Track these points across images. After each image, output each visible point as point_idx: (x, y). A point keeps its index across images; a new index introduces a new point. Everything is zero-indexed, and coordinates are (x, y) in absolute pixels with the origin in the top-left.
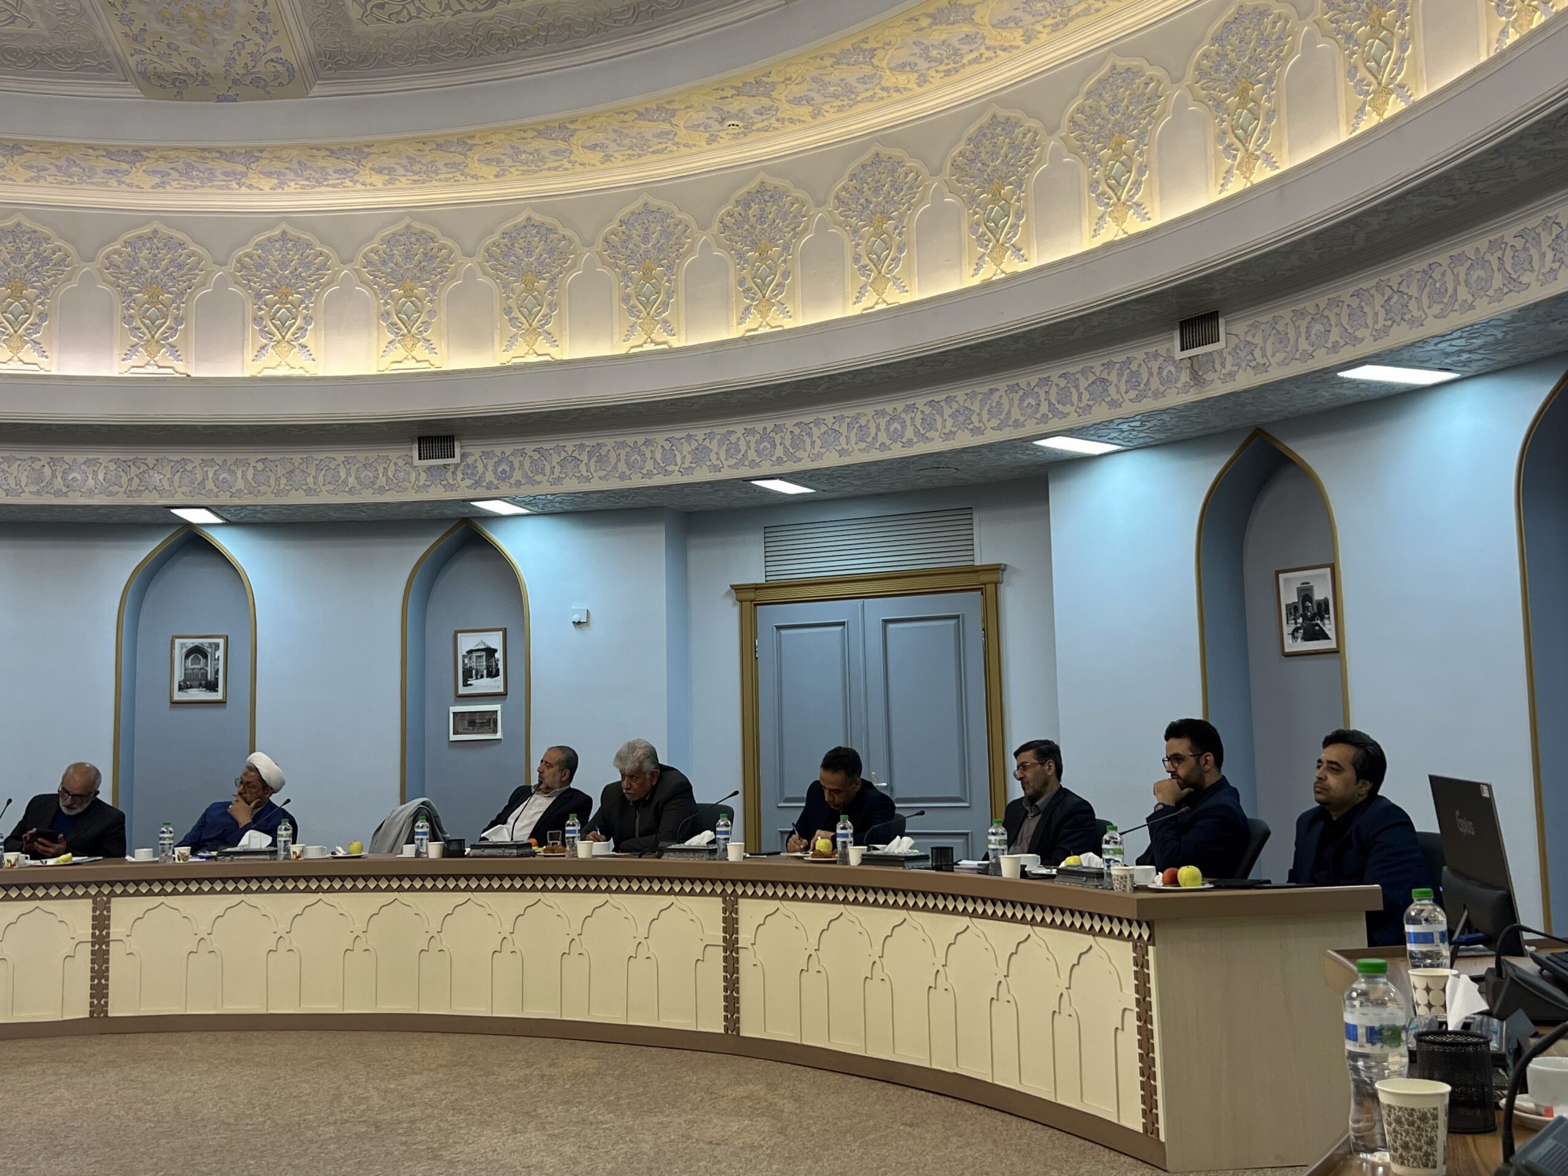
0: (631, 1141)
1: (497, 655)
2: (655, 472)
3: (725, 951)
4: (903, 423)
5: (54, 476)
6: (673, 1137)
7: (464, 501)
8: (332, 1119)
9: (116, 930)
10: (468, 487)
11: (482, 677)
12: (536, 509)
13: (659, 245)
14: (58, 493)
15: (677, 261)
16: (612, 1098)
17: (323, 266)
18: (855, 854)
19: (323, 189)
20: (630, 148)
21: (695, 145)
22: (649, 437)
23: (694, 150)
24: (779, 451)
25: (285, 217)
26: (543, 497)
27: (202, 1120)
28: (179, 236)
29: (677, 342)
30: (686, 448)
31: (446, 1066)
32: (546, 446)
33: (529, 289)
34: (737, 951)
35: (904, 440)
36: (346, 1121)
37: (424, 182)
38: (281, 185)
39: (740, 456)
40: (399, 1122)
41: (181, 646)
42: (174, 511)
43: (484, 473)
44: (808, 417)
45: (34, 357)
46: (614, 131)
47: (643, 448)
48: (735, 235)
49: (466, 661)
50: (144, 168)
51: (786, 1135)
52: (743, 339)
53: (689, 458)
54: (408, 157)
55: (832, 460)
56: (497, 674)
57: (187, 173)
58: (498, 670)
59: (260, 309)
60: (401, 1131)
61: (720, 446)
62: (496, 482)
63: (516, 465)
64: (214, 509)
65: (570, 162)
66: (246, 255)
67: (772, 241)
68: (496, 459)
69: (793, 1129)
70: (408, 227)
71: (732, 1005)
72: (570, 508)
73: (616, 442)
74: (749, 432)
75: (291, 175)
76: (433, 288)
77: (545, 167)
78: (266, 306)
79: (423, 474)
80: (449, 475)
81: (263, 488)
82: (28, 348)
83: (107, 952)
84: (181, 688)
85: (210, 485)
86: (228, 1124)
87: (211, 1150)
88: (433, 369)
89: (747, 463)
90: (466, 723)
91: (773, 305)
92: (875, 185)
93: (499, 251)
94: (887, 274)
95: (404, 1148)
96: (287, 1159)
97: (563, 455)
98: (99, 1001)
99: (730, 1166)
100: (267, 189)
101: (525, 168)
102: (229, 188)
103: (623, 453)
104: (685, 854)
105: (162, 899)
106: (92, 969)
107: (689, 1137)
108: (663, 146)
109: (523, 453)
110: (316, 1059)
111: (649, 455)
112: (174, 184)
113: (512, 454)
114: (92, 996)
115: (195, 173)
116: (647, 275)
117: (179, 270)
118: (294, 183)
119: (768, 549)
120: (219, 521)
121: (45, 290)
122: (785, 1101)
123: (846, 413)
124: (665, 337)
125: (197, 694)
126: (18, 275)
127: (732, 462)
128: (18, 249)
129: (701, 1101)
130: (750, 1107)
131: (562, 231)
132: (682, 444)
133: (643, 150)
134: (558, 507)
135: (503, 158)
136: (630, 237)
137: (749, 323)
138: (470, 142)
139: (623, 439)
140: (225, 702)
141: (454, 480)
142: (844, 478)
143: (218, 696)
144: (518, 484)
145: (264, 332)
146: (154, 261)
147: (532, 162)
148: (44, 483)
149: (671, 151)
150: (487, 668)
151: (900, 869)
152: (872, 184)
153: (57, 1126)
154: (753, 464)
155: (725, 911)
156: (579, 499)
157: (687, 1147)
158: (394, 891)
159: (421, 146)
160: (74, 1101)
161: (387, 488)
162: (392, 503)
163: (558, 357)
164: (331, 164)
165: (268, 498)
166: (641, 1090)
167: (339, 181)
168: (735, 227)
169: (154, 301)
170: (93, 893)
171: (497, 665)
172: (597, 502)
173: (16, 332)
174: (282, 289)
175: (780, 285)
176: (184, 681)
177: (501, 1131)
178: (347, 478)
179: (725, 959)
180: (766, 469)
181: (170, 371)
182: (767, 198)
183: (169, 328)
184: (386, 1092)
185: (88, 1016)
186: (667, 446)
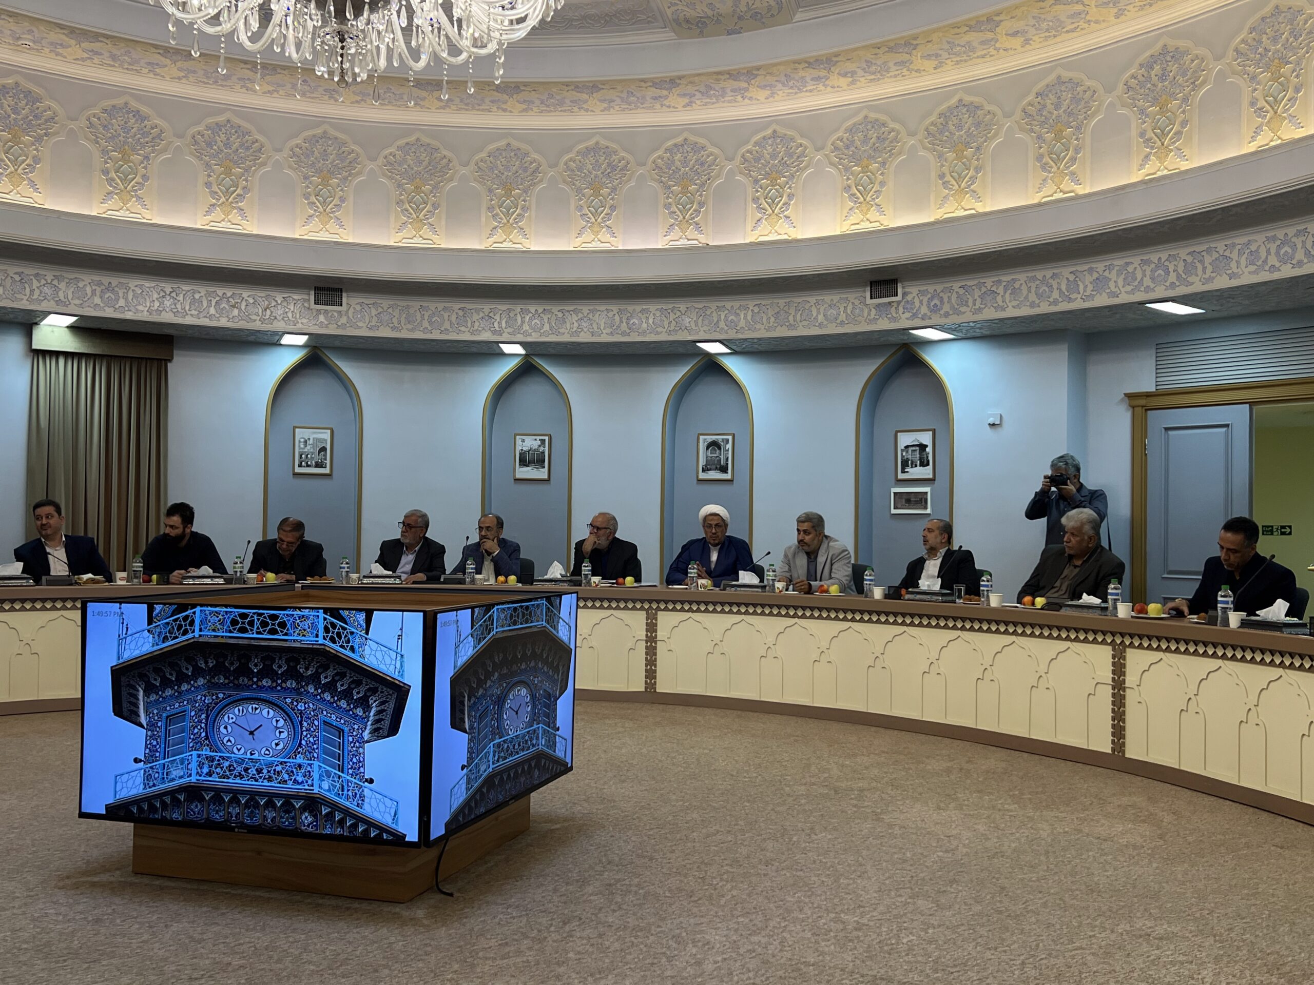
0: (1031, 828)
1: (927, 450)
2: (1060, 300)
3: (1113, 688)
4: (1294, 247)
5: (621, 322)
6: (1066, 829)
7: (904, 329)
8: (804, 781)
9: (661, 634)
10: (907, 319)
11: (916, 466)
12: (960, 334)
13: (1069, 110)
14: (624, 334)
15: (1085, 122)
16: (1017, 793)
17: (803, 155)
18: (1235, 619)
19: (803, 94)
20: (1047, 30)
21: (1104, 21)
22: (1055, 271)
23: (1103, 25)
24: (1172, 278)
25: (776, 120)
26: (966, 324)
27: (715, 770)
28: (701, 141)
29: (1082, 190)
30: (1088, 279)
31: (887, 753)
32: (969, 283)
33: (959, 157)
34: (1124, 689)
35: (1294, 262)
36: (814, 784)
37: (879, 80)
38: (773, 95)
39: (1136, 283)
40: (852, 790)
41: (704, 441)
42: (699, 344)
43: (920, 307)
44: (1201, 246)
45: (608, 237)
46: (1034, 17)
47: (1051, 281)
48: (1138, 94)
49: (904, 454)
50: (678, 92)
51: (1164, 841)
52: (1143, 182)
53: (1090, 287)
54: (867, 61)
55: (1222, 282)
56: (928, 464)
57: (707, 92)
58: (928, 461)
59: (757, 191)
60: (853, 796)
61: (1118, 276)
62: (929, 314)
63: (946, 300)
64: (725, 342)
65: (995, 49)
66: (748, 151)
67: (1173, 96)
68: (929, 296)
69: (1171, 837)
70: (866, 117)
71: (1119, 732)
72: (988, 333)
73: (1027, 277)
74: (1144, 262)
75: (780, 86)
76: (883, 164)
77: (975, 56)
78: (761, 188)
79: (873, 310)
80: (893, 310)
81: (758, 326)
82: (604, 232)
83: (655, 648)
84: (703, 471)
85: (722, 324)
86: (732, 775)
87: (720, 792)
88: (882, 227)
89: (1142, 289)
90: (904, 500)
91: (1171, 151)
92: (1274, 34)
93: (936, 129)
94: (1283, 113)
95: (855, 809)
96: (771, 806)
97: (984, 289)
98: (651, 681)
99: (1115, 859)
100: (762, 99)
101: (958, 59)
102: (736, 101)
103: (1033, 286)
104: (1080, 610)
105: (690, 614)
106: (646, 659)
107: (1080, 831)
108: (1076, 25)
109: (950, 290)
110: (794, 736)
111: (1055, 286)
112: (698, 102)
113: (942, 291)
114: (646, 677)
115: (712, 92)
116: (1058, 137)
117: (702, 167)
118: (781, 92)
119: (1158, 363)
120: (729, 351)
121: (614, 189)
122: (1165, 813)
123: (1237, 241)
124: (1073, 186)
125: (714, 475)
126: (597, 180)
127: (1129, 288)
128: (597, 161)
129: (1091, 804)
130: (1133, 814)
131: (988, 107)
132: (1085, 275)
133: (1058, 31)
134: (978, 333)
135: (940, 52)
136: (1044, 106)
137: (1148, 169)
138: (915, 42)
139: (1033, 274)
140: (733, 481)
141: (897, 313)
142: (1233, 299)
143: (728, 476)
144: (947, 315)
145: (760, 208)
146: (685, 163)
147: (964, 53)
148: (615, 327)
149: (1082, 29)
150: (920, 459)
151: (1278, 634)
152: (1273, 34)
153: (622, 762)
154: (1148, 289)
155: (1114, 657)
156: (995, 325)
157: (1078, 839)
158: (848, 621)
159: (877, 51)
160: (633, 747)
161: (846, 322)
162: (850, 334)
163: (981, 210)
164: (809, 74)
165: (761, 333)
166: (1040, 789)
167: (815, 87)
168: (1138, 87)
169: (684, 191)
170: (646, 607)
171: (927, 457)
172: (1011, 327)
173: (596, 220)
174: (772, 175)
175: (1179, 133)
176: (706, 465)
177: (928, 806)
178: (817, 316)
179: (1114, 695)
180: (1160, 293)
181: (696, 242)
182: (1169, 58)
183: (695, 211)
184: (843, 766)
185: (644, 690)
186: (1072, 277)
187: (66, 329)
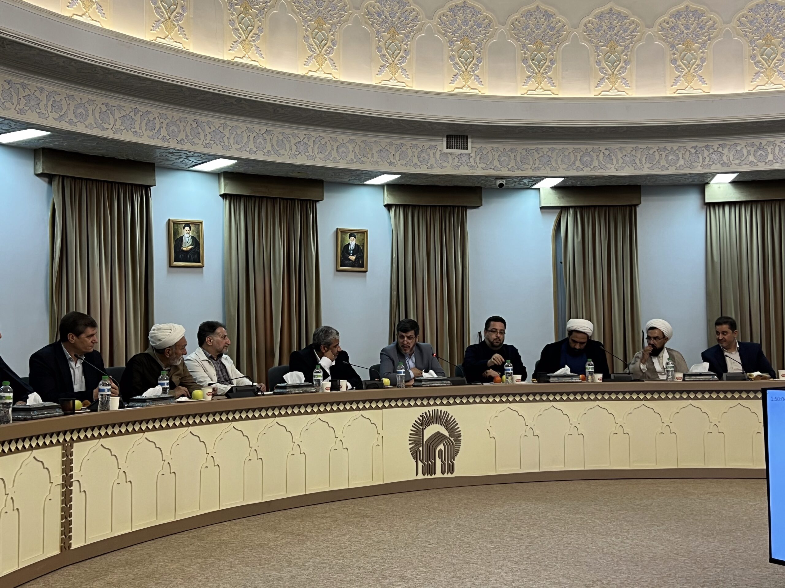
187: (729, 184)
